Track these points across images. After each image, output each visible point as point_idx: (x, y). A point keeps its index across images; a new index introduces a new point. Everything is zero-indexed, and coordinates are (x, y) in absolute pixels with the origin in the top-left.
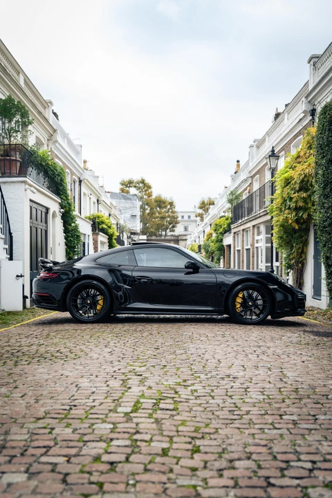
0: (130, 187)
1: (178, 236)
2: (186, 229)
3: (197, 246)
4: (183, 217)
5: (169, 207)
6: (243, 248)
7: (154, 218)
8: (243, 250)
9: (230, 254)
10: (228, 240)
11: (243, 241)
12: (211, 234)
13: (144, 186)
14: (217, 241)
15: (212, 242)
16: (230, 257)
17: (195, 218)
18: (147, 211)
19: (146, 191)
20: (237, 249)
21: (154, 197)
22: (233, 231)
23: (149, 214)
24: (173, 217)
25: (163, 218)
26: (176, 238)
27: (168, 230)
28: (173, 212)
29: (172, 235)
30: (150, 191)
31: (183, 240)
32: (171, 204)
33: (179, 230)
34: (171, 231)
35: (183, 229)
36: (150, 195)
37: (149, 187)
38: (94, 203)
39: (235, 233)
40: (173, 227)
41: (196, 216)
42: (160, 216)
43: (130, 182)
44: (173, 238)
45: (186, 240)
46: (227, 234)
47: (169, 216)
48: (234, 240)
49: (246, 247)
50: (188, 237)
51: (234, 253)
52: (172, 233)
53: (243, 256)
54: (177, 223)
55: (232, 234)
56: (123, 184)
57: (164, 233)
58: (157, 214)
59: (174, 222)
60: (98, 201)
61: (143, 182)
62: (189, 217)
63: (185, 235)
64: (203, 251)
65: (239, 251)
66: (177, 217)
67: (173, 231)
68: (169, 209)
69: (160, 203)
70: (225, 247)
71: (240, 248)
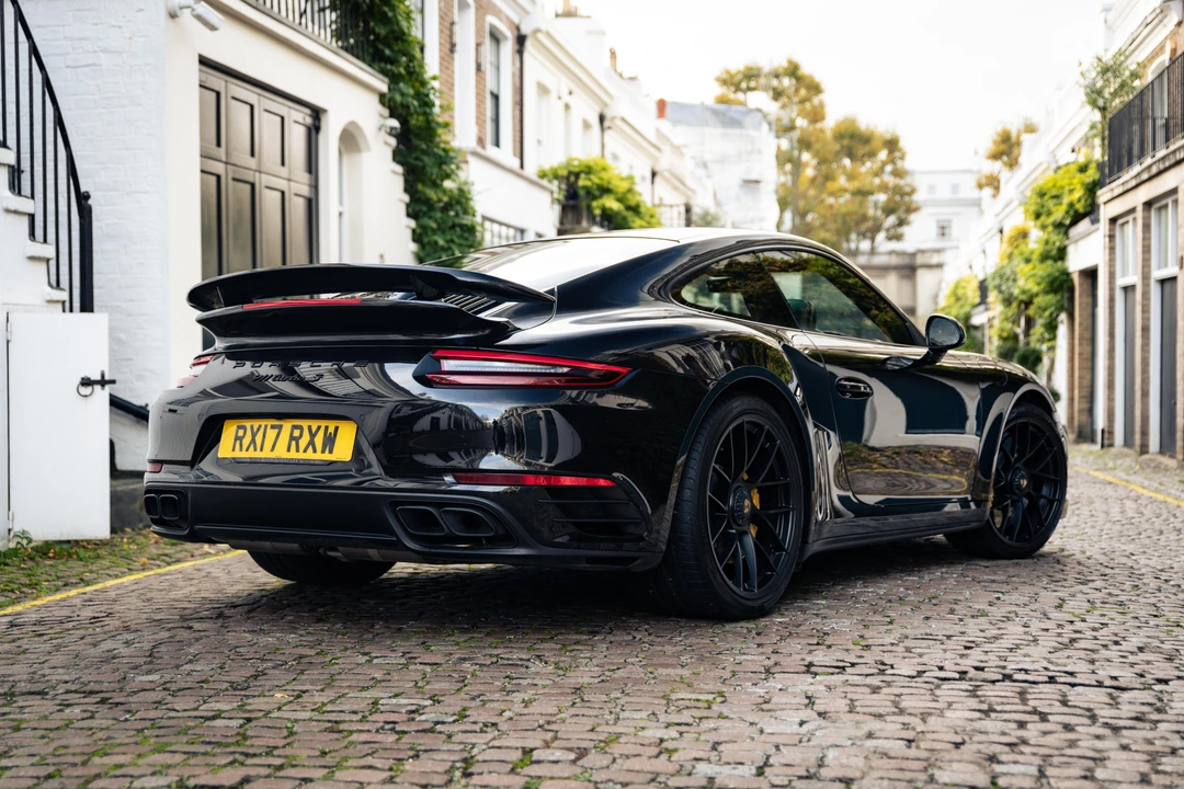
0: (749, 89)
1: (913, 255)
2: (943, 231)
3: (975, 284)
4: (932, 188)
5: (883, 155)
6: (1146, 277)
7: (832, 194)
8: (1146, 285)
9: (1094, 304)
10: (1086, 250)
11: (1146, 250)
12: (1024, 235)
13: (797, 85)
14: (1045, 257)
15: (1028, 261)
16: (1093, 316)
17: (975, 193)
18: (809, 172)
19: (802, 101)
20: (1121, 282)
21: (830, 122)
22: (1106, 212)
23: (813, 180)
24: (898, 190)
25: (863, 193)
26: (906, 261)
27: (881, 236)
28: (897, 173)
29: (891, 253)
30: (816, 101)
31: (930, 266)
32: (892, 144)
33: (918, 235)
34: (890, 238)
35: (933, 231)
36: (816, 116)
37: (815, 89)
38: (587, 125)
39: (1113, 221)
40: (901, 223)
41: (980, 186)
42: (853, 186)
43: (751, 75)
44: (894, 260)
45: (940, 266)
46: (1084, 224)
47: (884, 188)
48: (1112, 249)
49: (1158, 273)
50: (946, 258)
51: (1112, 300)
52: (894, 245)
53: (1146, 309)
54: (910, 210)
55: (1103, 226)
56: (724, 82)
57: (865, 245)
58: (842, 181)
59: (901, 207)
60: (602, 118)
61: (793, 71)
62: (955, 188)
63: (938, 251)
64: (993, 296)
65: (1129, 290)
66: (913, 191)
67: (898, 238)
68: (884, 164)
69: (855, 142)
70: (1076, 279)
71: (1133, 278)
